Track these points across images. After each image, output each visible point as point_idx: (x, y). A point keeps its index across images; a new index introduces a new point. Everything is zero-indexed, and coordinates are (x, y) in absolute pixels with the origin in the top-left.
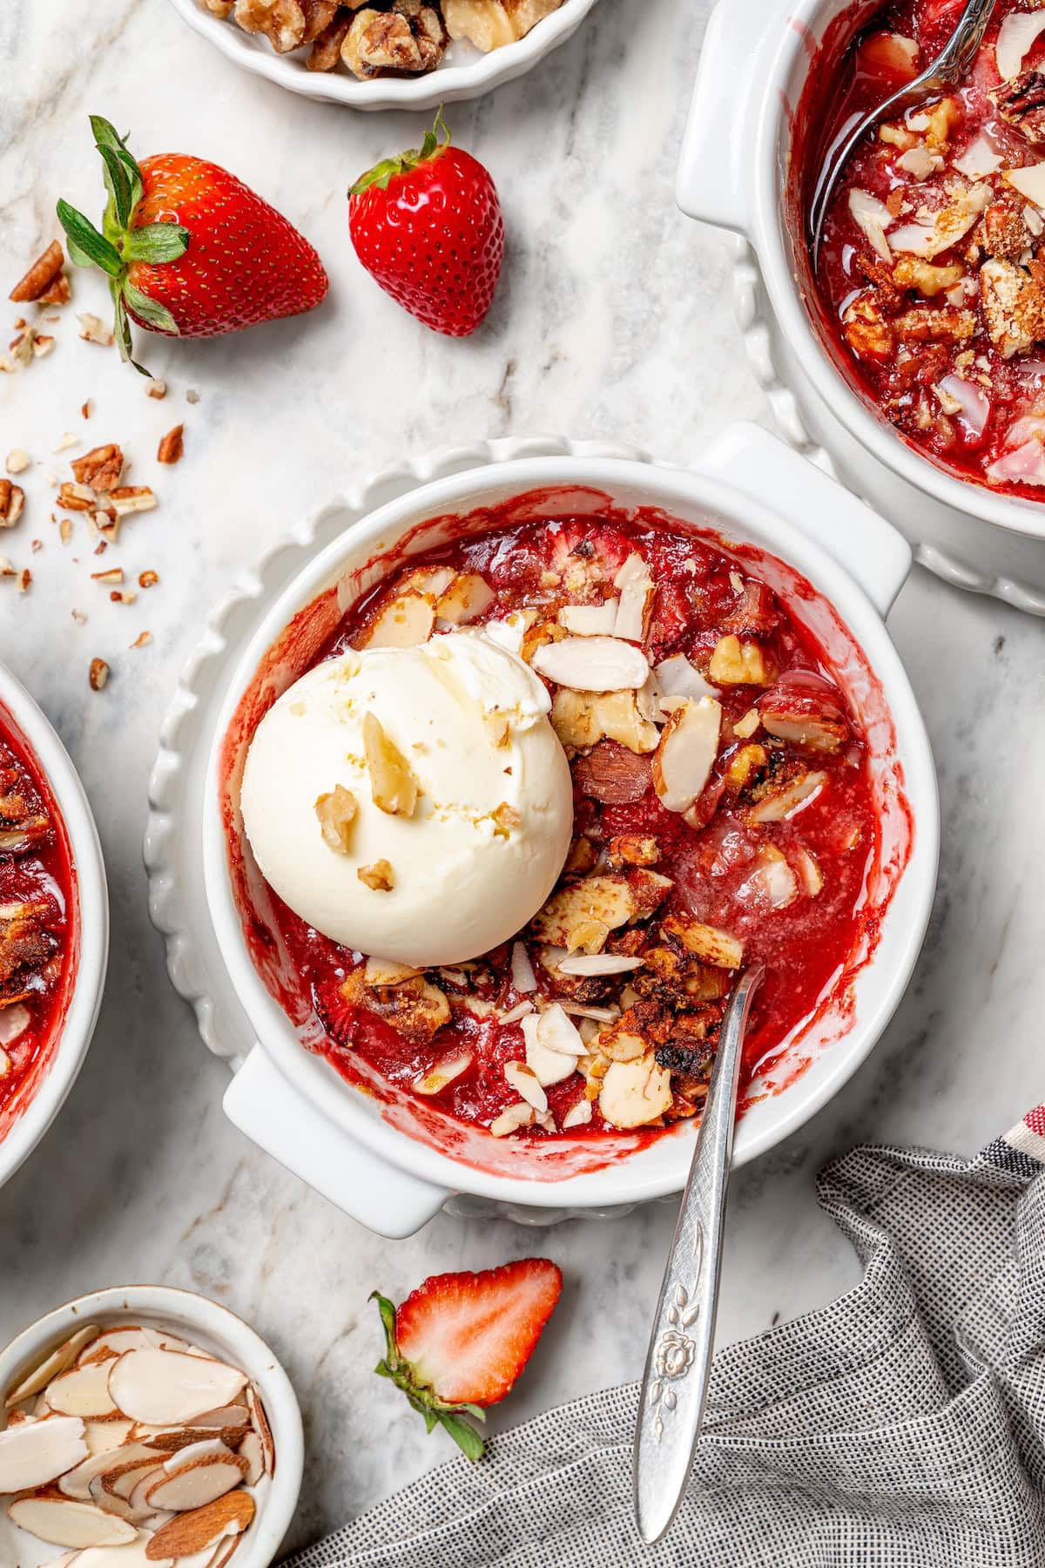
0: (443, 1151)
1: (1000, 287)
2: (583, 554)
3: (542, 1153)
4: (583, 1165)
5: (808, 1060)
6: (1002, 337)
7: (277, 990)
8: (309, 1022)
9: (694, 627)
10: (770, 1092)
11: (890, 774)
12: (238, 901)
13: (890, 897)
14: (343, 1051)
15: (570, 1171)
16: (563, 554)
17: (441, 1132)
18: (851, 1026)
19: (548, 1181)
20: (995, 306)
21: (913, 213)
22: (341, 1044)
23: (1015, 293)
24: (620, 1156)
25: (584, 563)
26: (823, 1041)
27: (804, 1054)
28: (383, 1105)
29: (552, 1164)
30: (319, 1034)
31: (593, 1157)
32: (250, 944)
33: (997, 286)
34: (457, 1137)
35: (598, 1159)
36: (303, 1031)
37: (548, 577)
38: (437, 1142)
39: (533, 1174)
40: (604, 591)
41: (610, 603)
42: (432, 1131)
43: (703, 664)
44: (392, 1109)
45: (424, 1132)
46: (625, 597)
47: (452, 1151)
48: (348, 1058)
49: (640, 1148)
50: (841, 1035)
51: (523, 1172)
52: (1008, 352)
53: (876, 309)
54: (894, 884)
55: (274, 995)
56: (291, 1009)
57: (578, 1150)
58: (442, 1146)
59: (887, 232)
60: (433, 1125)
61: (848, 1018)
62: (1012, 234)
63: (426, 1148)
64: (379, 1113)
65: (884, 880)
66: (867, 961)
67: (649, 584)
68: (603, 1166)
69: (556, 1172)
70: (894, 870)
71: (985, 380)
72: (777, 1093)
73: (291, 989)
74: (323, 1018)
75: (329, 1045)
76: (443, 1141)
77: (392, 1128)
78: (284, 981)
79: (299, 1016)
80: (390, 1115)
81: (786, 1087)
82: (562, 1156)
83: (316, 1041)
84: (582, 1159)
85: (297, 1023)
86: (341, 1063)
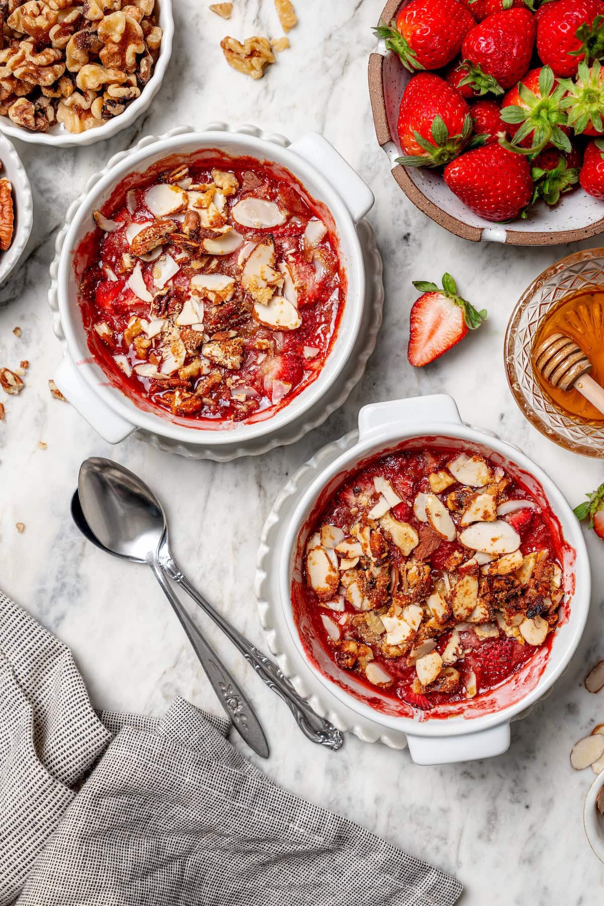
0: (494, 711)
1: (214, 353)
2: (357, 493)
3: (522, 681)
4: (538, 673)
5: (572, 574)
6: (232, 365)
7: (397, 714)
8: (415, 713)
9: (416, 481)
10: (571, 595)
11: (510, 467)
12: (359, 700)
13: (547, 502)
14: (433, 710)
15: (536, 679)
16: (352, 498)
17: (487, 706)
18: (575, 552)
19: (533, 689)
20: (220, 359)
21: (162, 358)
22: (430, 709)
23: (220, 350)
24: (546, 659)
25: (361, 494)
26: (571, 564)
27: (569, 574)
28: (462, 716)
29: (528, 682)
30: (421, 713)
31: (539, 667)
32: (375, 708)
33: (213, 354)
34: (493, 702)
35: (541, 666)
36: (416, 718)
37: (354, 510)
38: (489, 710)
39: (527, 691)
40: (376, 497)
41: (381, 499)
42: (484, 708)
43: (429, 490)
44: (466, 713)
45: (482, 711)
46: (384, 493)
47: (496, 708)
48: (437, 712)
49: (549, 651)
50: (575, 558)
51: (523, 694)
52: (238, 366)
53: (187, 392)
54: (544, 497)
55: (397, 716)
56: (406, 715)
57: (532, 669)
58: (491, 710)
59: (159, 371)
60: (482, 706)
61: (572, 551)
62: (193, 337)
63: (488, 715)
64: (463, 719)
65: (541, 498)
66: (560, 527)
67: (388, 482)
68: (544, 667)
69: (533, 683)
70: (540, 493)
71: (241, 381)
72: (573, 594)
73: (399, 709)
74: (417, 707)
75: (427, 714)
76: (490, 708)
77: (472, 720)
78: (395, 708)
79: (411, 714)
80: (467, 716)
81: (574, 589)
82: (529, 676)
83: (423, 717)
84: (536, 671)
85: (412, 717)
86: (436, 715)
